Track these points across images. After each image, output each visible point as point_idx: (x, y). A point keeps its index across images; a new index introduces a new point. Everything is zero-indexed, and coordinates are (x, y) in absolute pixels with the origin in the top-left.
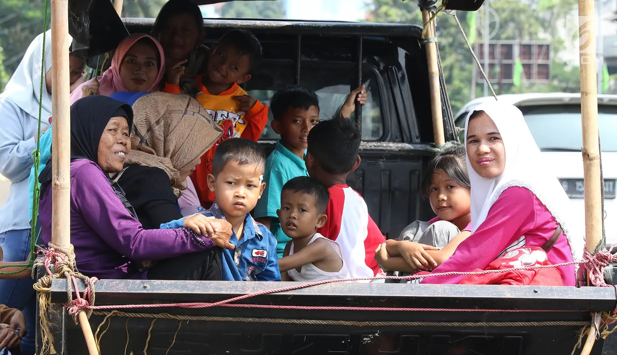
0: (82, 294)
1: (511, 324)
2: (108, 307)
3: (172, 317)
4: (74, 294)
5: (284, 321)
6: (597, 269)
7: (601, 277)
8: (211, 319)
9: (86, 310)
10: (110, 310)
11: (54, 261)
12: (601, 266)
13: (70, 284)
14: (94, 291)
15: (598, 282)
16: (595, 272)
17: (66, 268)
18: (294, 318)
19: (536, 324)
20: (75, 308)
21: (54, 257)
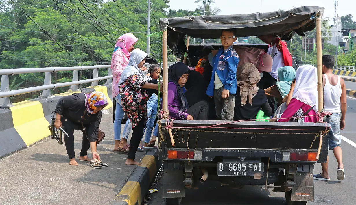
0: (169, 124)
1: (295, 133)
2: (177, 127)
3: (195, 130)
4: (167, 124)
5: (228, 132)
6: (321, 118)
7: (322, 120)
8: (206, 131)
9: (171, 128)
10: (178, 128)
11: (163, 114)
12: (322, 116)
13: (166, 121)
14: (173, 123)
15: (321, 121)
16: (320, 118)
17: (166, 116)
18: (231, 131)
19: (302, 133)
20: (168, 128)
21: (163, 113)
